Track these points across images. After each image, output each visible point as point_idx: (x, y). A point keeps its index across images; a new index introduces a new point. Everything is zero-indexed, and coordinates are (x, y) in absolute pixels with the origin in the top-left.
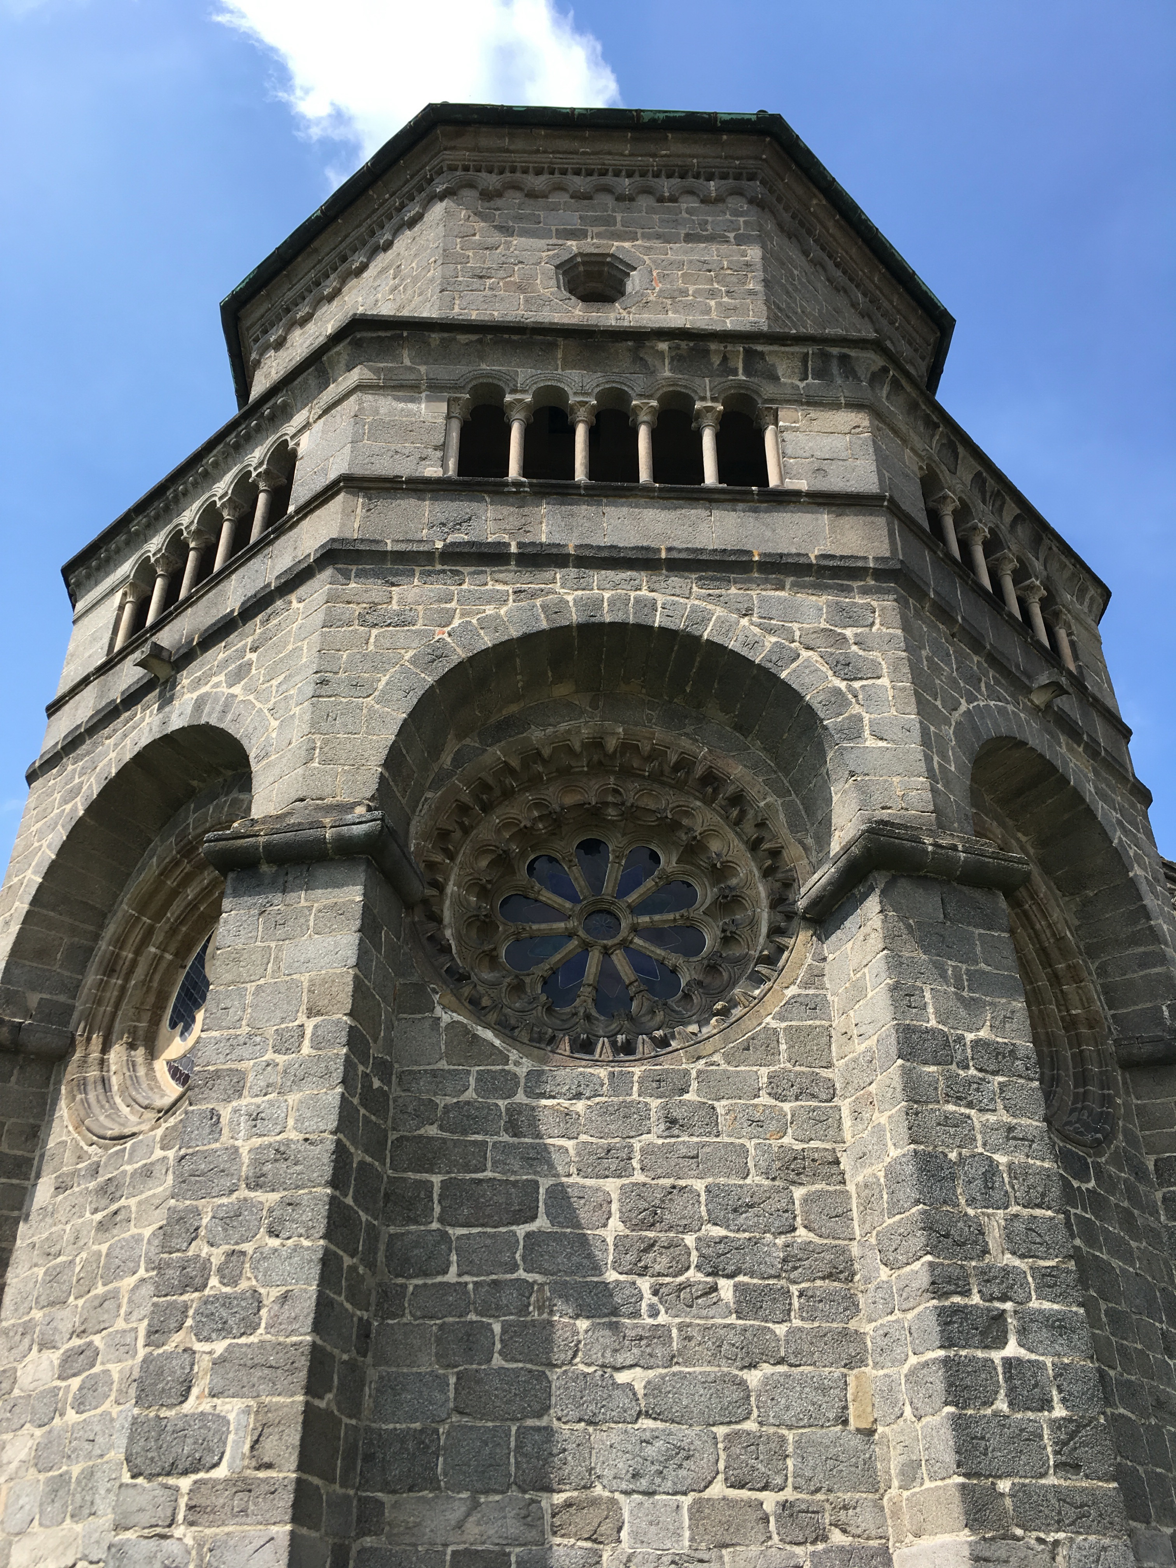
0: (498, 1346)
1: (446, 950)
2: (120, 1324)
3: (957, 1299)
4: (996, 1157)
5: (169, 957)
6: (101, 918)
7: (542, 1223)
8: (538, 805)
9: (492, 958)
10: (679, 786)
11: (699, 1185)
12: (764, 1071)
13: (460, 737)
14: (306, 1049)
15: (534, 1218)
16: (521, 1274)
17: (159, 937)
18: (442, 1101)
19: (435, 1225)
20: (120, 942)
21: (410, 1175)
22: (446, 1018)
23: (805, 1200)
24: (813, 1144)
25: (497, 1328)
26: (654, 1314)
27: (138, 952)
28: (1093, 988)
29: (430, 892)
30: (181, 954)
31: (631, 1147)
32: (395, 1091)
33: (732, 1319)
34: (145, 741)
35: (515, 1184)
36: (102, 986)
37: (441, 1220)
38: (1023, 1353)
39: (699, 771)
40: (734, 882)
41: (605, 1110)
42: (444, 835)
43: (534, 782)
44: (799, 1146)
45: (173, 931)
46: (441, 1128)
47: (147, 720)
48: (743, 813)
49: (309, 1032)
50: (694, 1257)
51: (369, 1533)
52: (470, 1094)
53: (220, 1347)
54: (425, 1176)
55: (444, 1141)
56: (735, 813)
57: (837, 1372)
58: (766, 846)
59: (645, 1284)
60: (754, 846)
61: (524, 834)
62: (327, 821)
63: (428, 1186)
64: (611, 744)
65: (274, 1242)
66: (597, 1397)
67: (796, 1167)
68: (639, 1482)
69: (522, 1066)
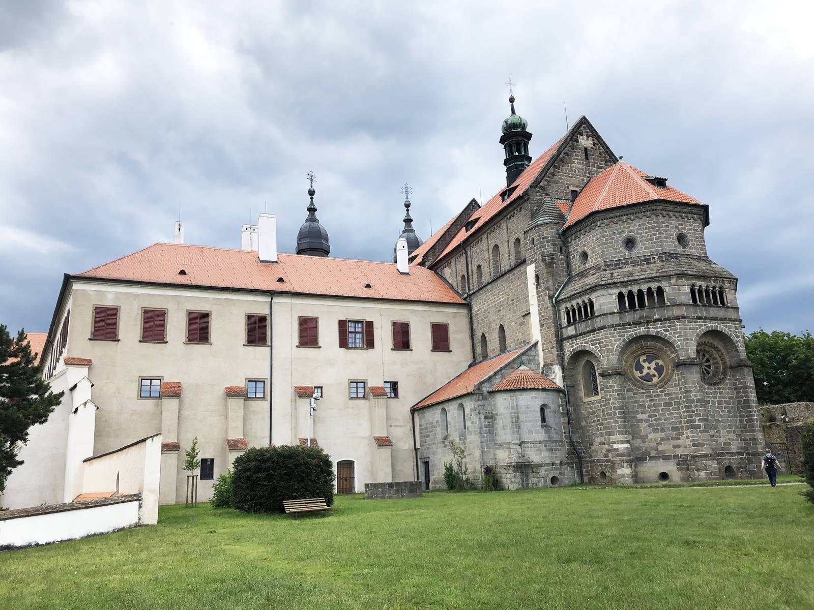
11: (723, 400)
26: (721, 413)
31: (717, 396)
33: (727, 414)
41: (714, 392)
48: (719, 352)
50: (724, 407)
58: (722, 357)
59: (720, 410)
62: (692, 360)
66: (717, 421)
67: (730, 398)
68: (722, 429)
69: (706, 387)
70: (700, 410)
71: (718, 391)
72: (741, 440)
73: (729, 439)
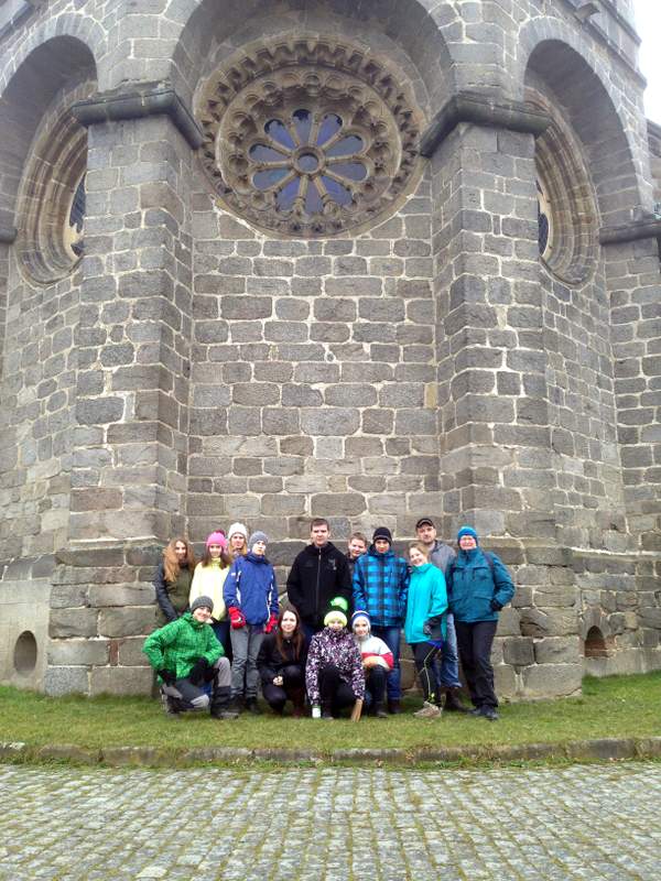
0: (253, 374)
1: (217, 174)
2: (66, 370)
3: (478, 345)
4: (508, 279)
5: (63, 185)
6: (21, 161)
7: (274, 317)
8: (268, 86)
9: (244, 180)
10: (354, 74)
11: (355, 299)
12: (393, 241)
13: (219, 41)
14: (143, 226)
15: (270, 315)
16: (264, 341)
17: (56, 173)
18: (220, 258)
19: (219, 319)
20: (34, 176)
21: (205, 295)
22: (220, 213)
23: (409, 305)
24: (417, 278)
25: (253, 366)
26: (330, 358)
27: (45, 182)
28: (593, 201)
29: (206, 140)
30: (71, 183)
31: (320, 280)
32: (194, 252)
33: (370, 361)
34: (31, 49)
35: (260, 299)
36: (28, 202)
37: (222, 316)
38: (509, 370)
39: (365, 62)
40: (383, 135)
41: (307, 261)
42: (213, 105)
43: (267, 71)
44: (408, 279)
45: (63, 170)
46: (220, 271)
47: (31, 34)
48: (390, 90)
49: (143, 216)
50: (352, 333)
51: (195, 451)
52: (234, 254)
53: (115, 369)
54: (213, 295)
55: (222, 278)
56: (385, 90)
57: (419, 384)
58: (402, 111)
59: (326, 345)
60: (396, 111)
61: (261, 106)
62: (142, 93)
63: (215, 301)
64: (312, 45)
65: (136, 322)
66: (301, 396)
67: (406, 289)
68: (322, 430)
69: (262, 239)
70: (130, 328)
71: (333, 258)
72: (433, 484)
73: (355, 481)
